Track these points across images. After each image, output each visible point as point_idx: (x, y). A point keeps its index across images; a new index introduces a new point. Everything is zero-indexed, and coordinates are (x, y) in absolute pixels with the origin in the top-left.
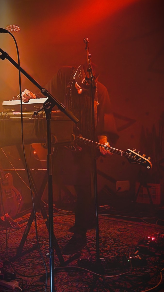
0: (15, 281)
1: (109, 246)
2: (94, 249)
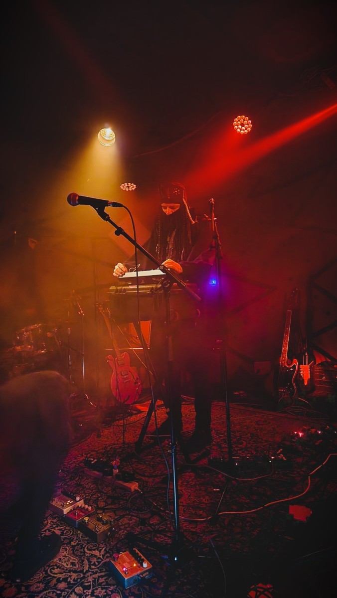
0: (133, 482)
1: (245, 443)
2: (226, 446)
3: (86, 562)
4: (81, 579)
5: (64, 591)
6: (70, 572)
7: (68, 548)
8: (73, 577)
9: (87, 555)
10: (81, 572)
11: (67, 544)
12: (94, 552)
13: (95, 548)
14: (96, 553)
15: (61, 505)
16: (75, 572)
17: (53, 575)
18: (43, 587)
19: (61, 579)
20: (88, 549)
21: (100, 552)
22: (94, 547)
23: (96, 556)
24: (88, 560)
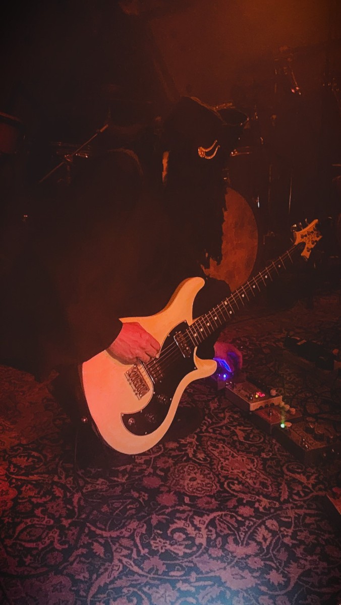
3: (284, 487)
4: (276, 509)
5: (249, 520)
6: (258, 494)
7: (256, 460)
8: (263, 504)
9: (286, 477)
10: (277, 499)
11: (255, 454)
12: (298, 476)
13: (300, 470)
14: (302, 478)
15: (246, 396)
16: (266, 496)
17: (232, 492)
18: (217, 506)
19: (245, 502)
20: (289, 470)
21: (308, 478)
22: (298, 468)
23: (301, 483)
24: (288, 484)
